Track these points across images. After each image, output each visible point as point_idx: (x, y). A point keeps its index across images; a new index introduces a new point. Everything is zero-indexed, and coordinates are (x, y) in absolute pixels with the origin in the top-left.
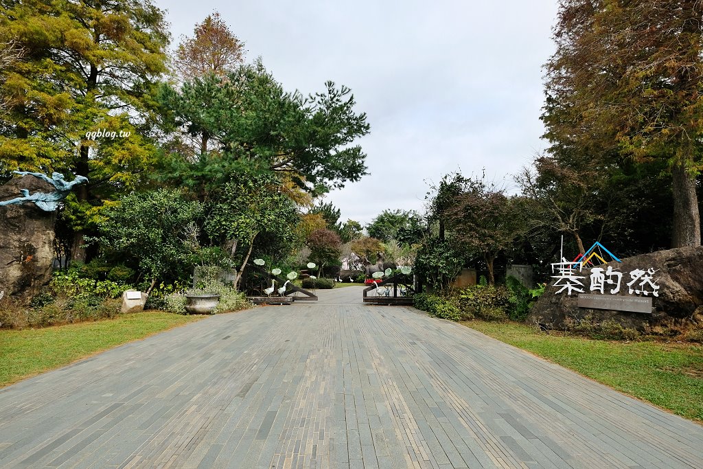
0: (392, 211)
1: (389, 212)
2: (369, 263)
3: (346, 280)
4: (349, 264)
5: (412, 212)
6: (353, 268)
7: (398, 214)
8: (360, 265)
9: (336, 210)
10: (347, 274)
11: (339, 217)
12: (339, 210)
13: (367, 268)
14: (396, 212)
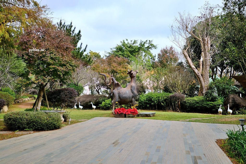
0: (129, 41)
1: (126, 42)
2: (117, 85)
3: (87, 106)
4: (91, 88)
5: (148, 42)
6: (95, 92)
7: (135, 45)
8: (103, 89)
9: (76, 32)
10: (88, 100)
11: (79, 39)
12: (80, 32)
13: (116, 91)
14: (133, 42)
